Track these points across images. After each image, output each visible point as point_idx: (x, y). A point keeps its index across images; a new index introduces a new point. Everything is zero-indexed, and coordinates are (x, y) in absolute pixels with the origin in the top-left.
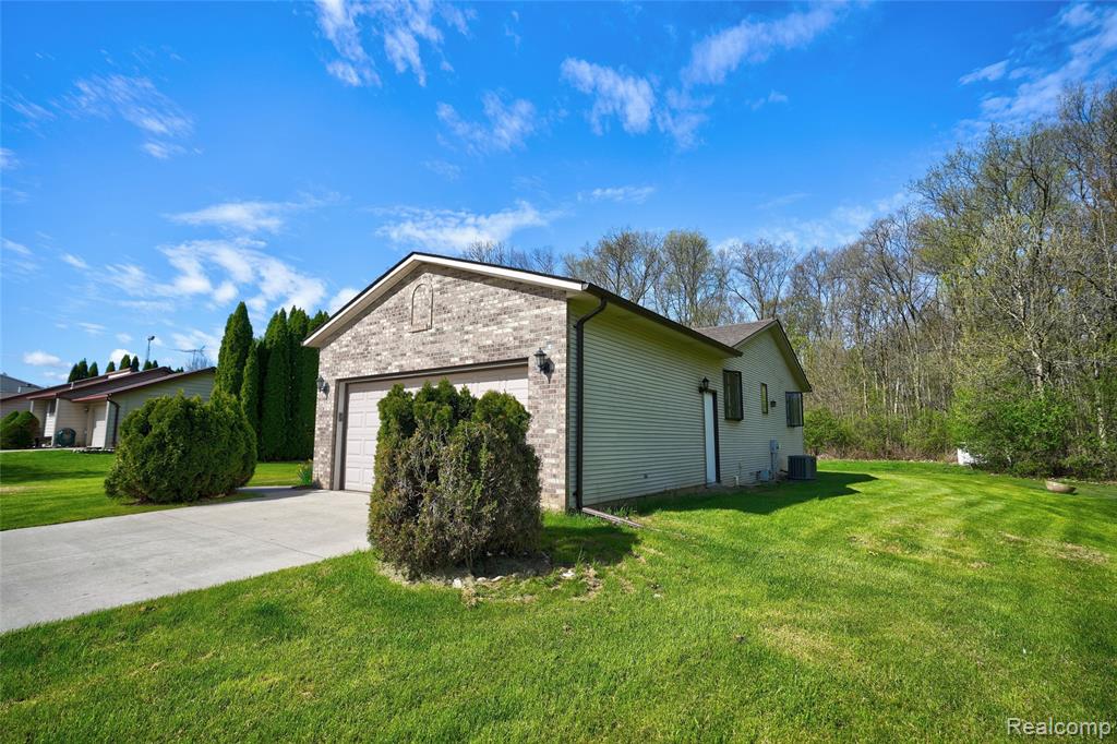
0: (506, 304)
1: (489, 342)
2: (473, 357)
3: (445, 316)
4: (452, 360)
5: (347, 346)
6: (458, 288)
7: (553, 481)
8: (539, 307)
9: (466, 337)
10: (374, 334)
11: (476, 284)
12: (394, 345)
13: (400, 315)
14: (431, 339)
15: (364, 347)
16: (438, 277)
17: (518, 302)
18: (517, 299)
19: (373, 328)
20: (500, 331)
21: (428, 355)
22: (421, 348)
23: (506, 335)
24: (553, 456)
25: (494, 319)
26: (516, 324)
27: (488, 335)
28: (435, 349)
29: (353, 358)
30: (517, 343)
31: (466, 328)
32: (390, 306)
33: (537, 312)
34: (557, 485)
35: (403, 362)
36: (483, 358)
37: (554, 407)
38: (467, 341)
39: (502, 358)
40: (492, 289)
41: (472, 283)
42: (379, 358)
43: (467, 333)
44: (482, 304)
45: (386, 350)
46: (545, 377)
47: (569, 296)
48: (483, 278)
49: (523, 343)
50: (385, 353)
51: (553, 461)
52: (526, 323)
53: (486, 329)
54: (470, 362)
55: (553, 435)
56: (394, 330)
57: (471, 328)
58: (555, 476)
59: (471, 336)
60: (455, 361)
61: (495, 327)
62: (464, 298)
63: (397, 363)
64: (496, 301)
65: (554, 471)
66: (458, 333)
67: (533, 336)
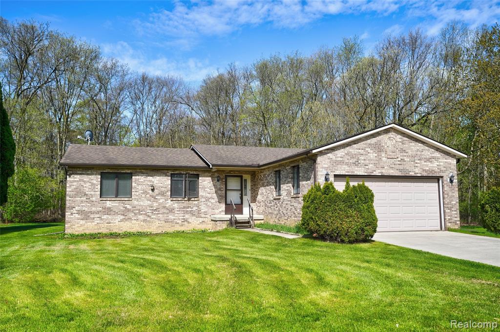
0: (433, 155)
1: (428, 169)
2: (421, 174)
3: (405, 154)
4: (410, 173)
5: (341, 157)
6: (411, 144)
7: (456, 219)
8: (446, 159)
9: (416, 165)
10: (362, 155)
11: (420, 144)
12: (377, 162)
13: (379, 148)
14: (399, 163)
15: (356, 160)
16: (399, 136)
17: (438, 155)
18: (437, 154)
19: (362, 151)
20: (432, 165)
21: (397, 170)
22: (393, 166)
23: (434, 167)
24: (455, 211)
25: (429, 160)
26: (438, 164)
27: (427, 166)
28: (401, 167)
29: (347, 164)
30: (439, 171)
31: (416, 161)
32: (372, 143)
33: (446, 160)
34: (457, 221)
35: (383, 171)
36: (425, 174)
37: (454, 194)
38: (417, 166)
39: (433, 175)
40: (427, 148)
41: (418, 143)
42: (367, 167)
43: (417, 163)
44: (423, 153)
45: (372, 164)
46: (450, 184)
47: (457, 157)
48: (423, 143)
49: (441, 171)
50: (371, 165)
51: (455, 212)
52: (442, 164)
53: (425, 163)
54: (420, 175)
55: (455, 204)
56: (376, 155)
57: (419, 161)
58: (456, 217)
59: (419, 165)
60: (412, 174)
61: (429, 163)
62: (414, 149)
63: (379, 171)
64: (429, 153)
65: (456, 216)
66: (413, 163)
67: (445, 169)
